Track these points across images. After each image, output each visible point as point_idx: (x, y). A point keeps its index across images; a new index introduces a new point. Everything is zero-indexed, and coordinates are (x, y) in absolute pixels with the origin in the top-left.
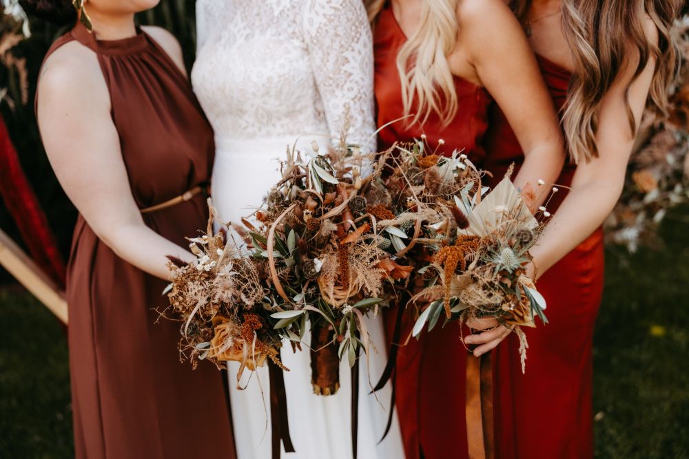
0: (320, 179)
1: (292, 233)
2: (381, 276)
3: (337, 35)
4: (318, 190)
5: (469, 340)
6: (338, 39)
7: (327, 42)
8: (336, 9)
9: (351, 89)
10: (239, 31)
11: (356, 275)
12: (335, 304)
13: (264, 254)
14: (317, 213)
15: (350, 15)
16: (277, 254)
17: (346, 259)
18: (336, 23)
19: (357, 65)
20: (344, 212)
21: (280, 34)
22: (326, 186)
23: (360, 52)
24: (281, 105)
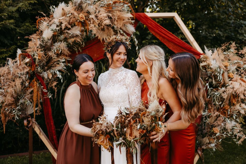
0: (125, 112)
1: (120, 124)
2: (139, 132)
3: (133, 84)
4: (125, 114)
5: (151, 137)
6: (133, 85)
7: (131, 85)
8: (133, 79)
9: (136, 96)
10: (111, 84)
11: (134, 133)
12: (130, 140)
13: (114, 128)
14: (125, 120)
15: (136, 80)
16: (116, 129)
17: (132, 129)
18: (133, 81)
19: (137, 91)
20: (131, 119)
21: (121, 84)
22: (127, 114)
23: (138, 88)
24: (121, 100)
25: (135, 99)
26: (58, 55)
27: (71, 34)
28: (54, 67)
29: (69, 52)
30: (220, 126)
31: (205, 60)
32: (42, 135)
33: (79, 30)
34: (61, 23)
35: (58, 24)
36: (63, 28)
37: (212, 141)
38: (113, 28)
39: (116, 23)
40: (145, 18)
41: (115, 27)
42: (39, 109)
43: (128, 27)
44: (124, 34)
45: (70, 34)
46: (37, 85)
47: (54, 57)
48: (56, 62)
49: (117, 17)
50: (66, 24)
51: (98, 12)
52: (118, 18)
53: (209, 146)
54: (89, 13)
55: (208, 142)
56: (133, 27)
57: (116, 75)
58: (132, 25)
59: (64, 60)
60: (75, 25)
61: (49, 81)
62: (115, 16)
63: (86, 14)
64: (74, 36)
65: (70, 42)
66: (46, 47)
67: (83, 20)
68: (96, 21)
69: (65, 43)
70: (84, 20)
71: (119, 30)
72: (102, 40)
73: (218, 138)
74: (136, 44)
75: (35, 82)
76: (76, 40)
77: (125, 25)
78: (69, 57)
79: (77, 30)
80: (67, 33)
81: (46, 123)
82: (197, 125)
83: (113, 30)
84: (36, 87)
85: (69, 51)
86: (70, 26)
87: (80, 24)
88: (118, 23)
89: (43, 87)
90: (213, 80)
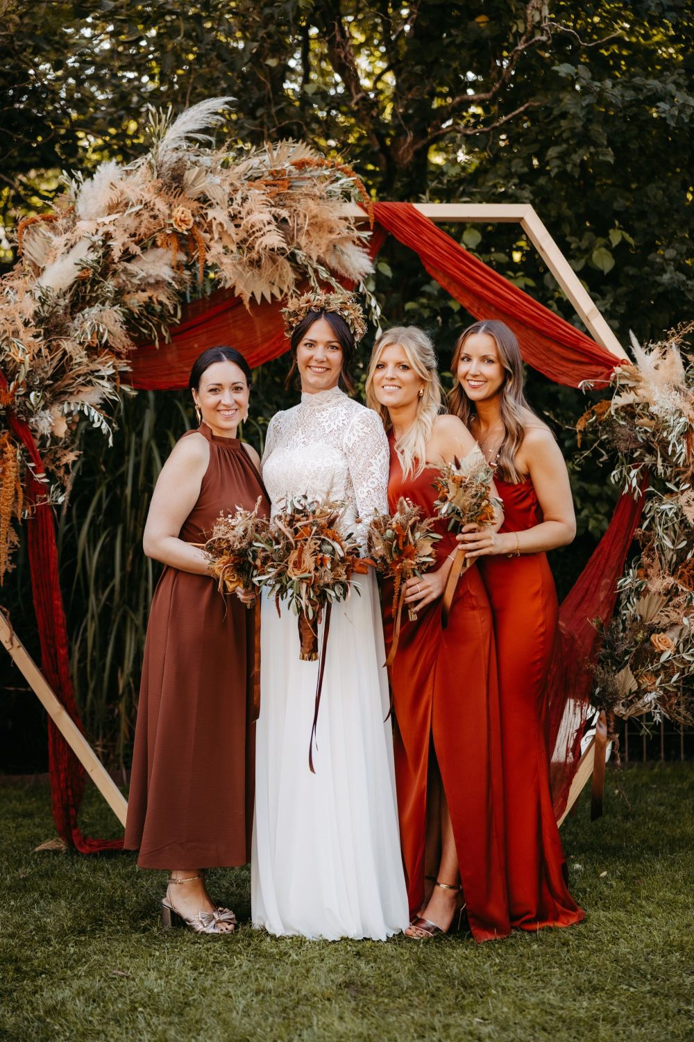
3: (365, 448)
6: (366, 451)
9: (373, 483)
18: (366, 441)
19: (378, 468)
25: (372, 491)
26: (93, 351)
27: (138, 277)
28: (71, 393)
29: (128, 342)
30: (677, 629)
31: (631, 384)
32: (19, 647)
33: (168, 262)
34: (108, 236)
35: (98, 239)
36: (116, 254)
37: (646, 682)
38: (292, 258)
39: (303, 240)
40: (411, 223)
41: (301, 255)
42: (10, 548)
43: (349, 256)
44: (333, 281)
45: (134, 276)
46: (15, 456)
47: (80, 356)
48: (82, 378)
49: (309, 220)
50: (126, 240)
51: (239, 201)
52: (311, 225)
53: (639, 704)
54: (204, 200)
55: (635, 688)
56: (366, 255)
57: (318, 415)
58: (360, 249)
59: (111, 371)
60: (154, 245)
61: (50, 446)
62: (302, 216)
63: (196, 205)
64: (149, 284)
65: (133, 304)
66: (53, 321)
67: (187, 230)
68: (231, 229)
69: (117, 307)
70: (190, 227)
71: (315, 265)
72: (248, 299)
73: (667, 669)
74: (375, 317)
75: (10, 447)
76: (155, 300)
77: (335, 246)
78: (127, 358)
79: (161, 263)
80: (125, 271)
81: (35, 602)
82: (597, 626)
83: (291, 266)
84: (11, 463)
85: (131, 339)
86: (136, 249)
87: (174, 244)
88: (311, 242)
89: (33, 465)
90: (656, 460)
